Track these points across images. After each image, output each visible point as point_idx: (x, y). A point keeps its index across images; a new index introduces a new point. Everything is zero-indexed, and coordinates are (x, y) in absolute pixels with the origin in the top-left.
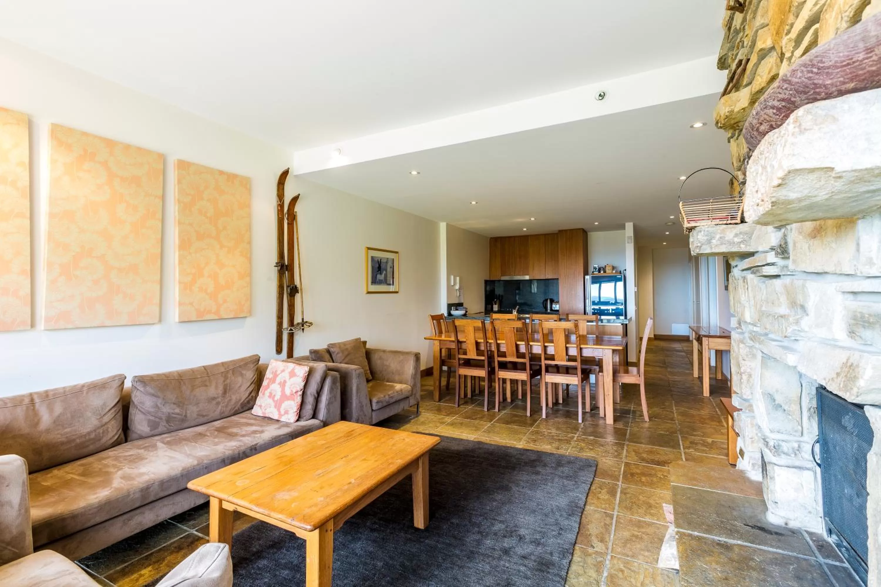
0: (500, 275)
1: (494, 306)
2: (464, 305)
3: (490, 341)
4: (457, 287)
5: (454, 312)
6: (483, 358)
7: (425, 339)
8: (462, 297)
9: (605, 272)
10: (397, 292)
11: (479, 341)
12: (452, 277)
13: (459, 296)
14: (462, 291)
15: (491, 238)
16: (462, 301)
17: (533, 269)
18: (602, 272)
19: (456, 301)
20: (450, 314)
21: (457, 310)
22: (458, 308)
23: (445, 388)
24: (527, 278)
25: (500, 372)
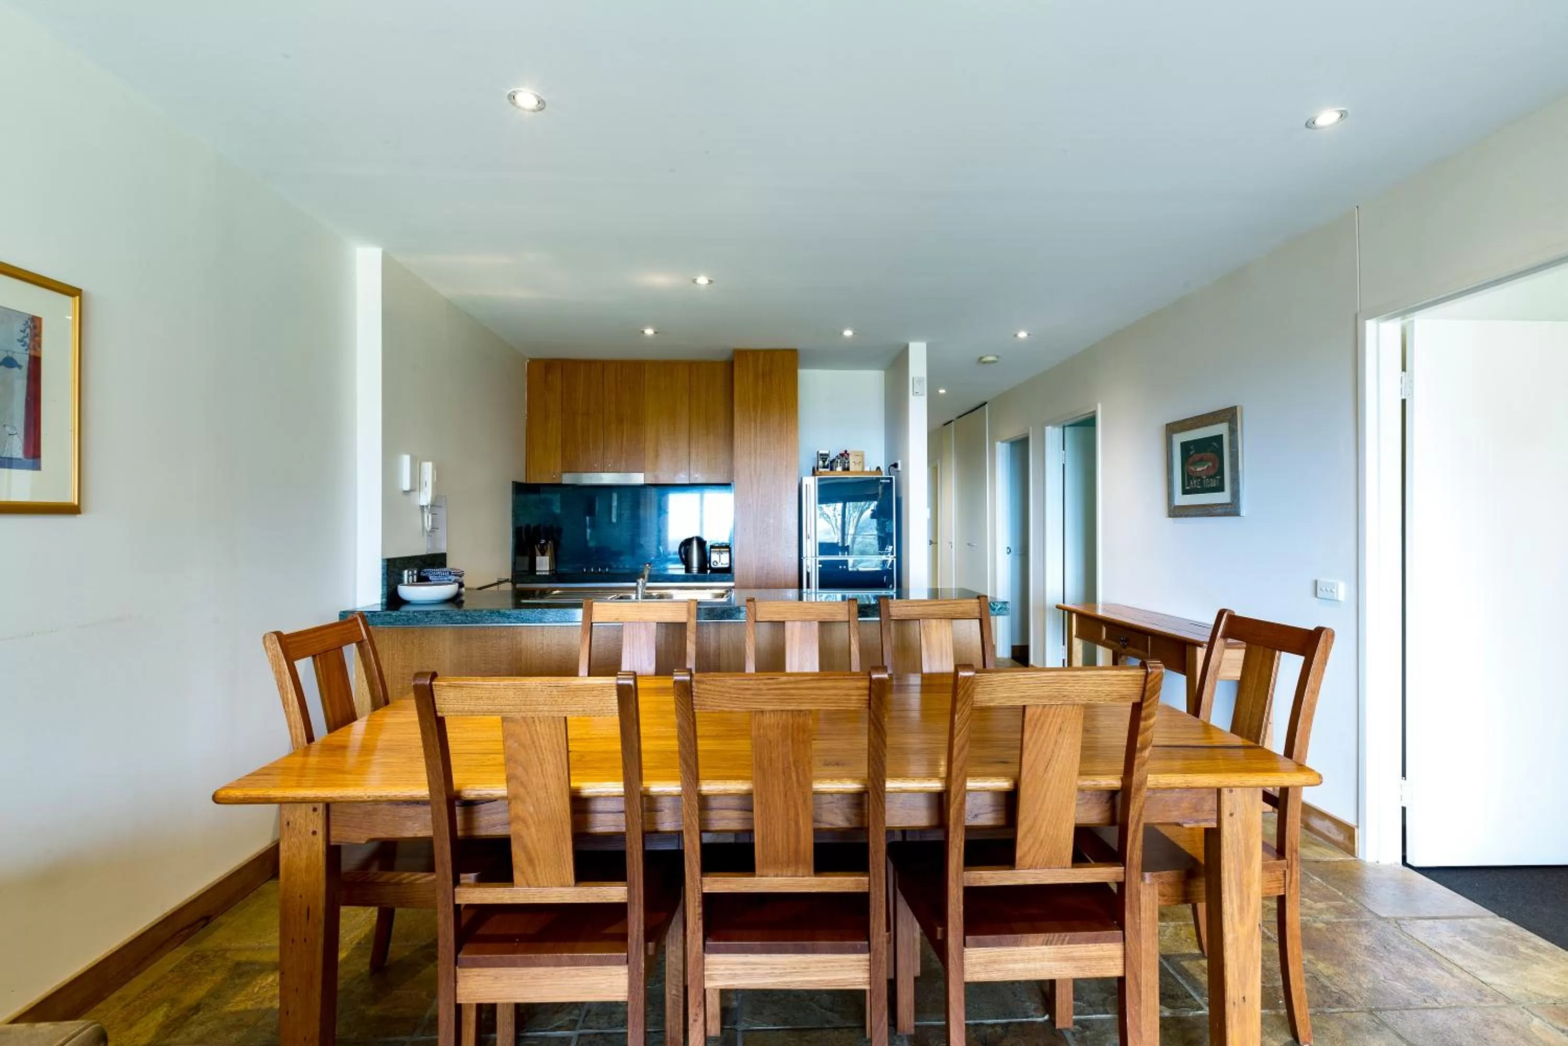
0: (559, 469)
1: (539, 559)
2: (451, 564)
3: (655, 787)
4: (425, 498)
5: (408, 592)
6: (614, 893)
7: (216, 799)
8: (441, 533)
9: (846, 469)
10: (72, 510)
11: (589, 788)
12: (406, 460)
13: (434, 529)
14: (442, 513)
15: (533, 361)
16: (441, 548)
17: (657, 456)
18: (839, 469)
19: (420, 548)
20: (393, 600)
21: (422, 580)
22: (430, 572)
23: (363, 965)
24: (638, 479)
25: (710, 958)
